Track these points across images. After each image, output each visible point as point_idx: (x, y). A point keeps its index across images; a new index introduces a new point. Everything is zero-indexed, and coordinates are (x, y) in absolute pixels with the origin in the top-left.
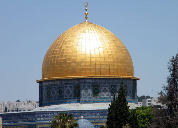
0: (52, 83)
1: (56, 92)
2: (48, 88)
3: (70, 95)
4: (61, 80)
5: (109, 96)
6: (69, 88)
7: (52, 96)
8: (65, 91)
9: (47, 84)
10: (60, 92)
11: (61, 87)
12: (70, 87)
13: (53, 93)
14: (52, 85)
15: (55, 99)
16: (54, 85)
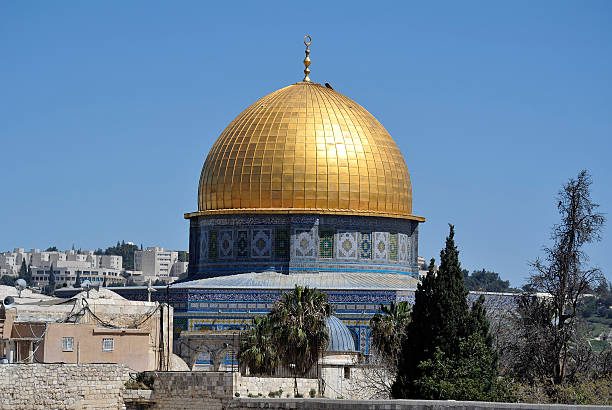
0: (224, 222)
1: (231, 243)
2: (213, 233)
3: (264, 250)
4: (247, 215)
5: (356, 258)
6: (264, 236)
7: (221, 252)
8: (253, 242)
9: (211, 222)
10: (242, 243)
11: (245, 233)
12: (267, 233)
13: (226, 245)
14: (222, 227)
15: (229, 261)
16: (228, 226)
